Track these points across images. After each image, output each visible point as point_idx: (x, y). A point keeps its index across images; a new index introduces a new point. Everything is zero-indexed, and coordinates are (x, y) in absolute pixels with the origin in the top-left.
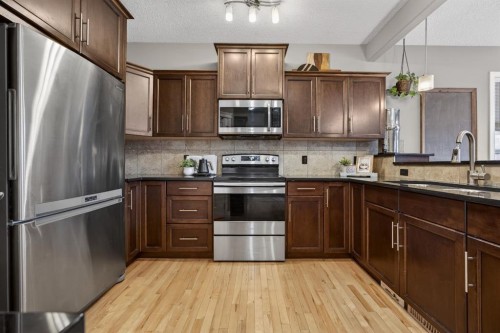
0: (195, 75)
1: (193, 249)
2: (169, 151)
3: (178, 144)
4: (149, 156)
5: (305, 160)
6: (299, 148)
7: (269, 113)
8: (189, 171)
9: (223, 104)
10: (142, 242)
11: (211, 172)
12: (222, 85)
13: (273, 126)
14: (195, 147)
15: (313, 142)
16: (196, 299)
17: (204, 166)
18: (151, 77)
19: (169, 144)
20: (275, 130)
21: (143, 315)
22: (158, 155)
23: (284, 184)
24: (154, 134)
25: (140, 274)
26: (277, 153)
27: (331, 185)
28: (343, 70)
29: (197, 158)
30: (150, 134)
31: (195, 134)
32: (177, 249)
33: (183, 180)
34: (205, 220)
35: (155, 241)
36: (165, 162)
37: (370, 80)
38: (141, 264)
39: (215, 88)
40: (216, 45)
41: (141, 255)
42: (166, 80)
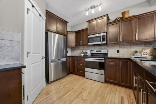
0: (83, 30)
1: (81, 74)
2: (79, 50)
3: (81, 48)
4: (76, 51)
5: (118, 51)
6: (116, 47)
7: (101, 37)
8: (83, 55)
9: (89, 37)
10: (71, 70)
11: (88, 55)
12: (89, 32)
13: (103, 41)
14: (85, 49)
15: (122, 45)
16: (76, 84)
17: (86, 53)
18: (74, 33)
19: (79, 48)
20: (104, 42)
21: (66, 83)
22: (77, 51)
23: (103, 59)
24: (75, 46)
25: (70, 77)
26: (108, 49)
27: (122, 60)
28: (135, 15)
29: (84, 51)
30: (74, 46)
31: (83, 45)
32: (78, 73)
33: (81, 57)
34: (83, 67)
35: (74, 71)
36: (79, 52)
37: (147, 16)
38: (71, 75)
39: (87, 33)
40: (87, 21)
41: (72, 73)
42: (78, 33)
